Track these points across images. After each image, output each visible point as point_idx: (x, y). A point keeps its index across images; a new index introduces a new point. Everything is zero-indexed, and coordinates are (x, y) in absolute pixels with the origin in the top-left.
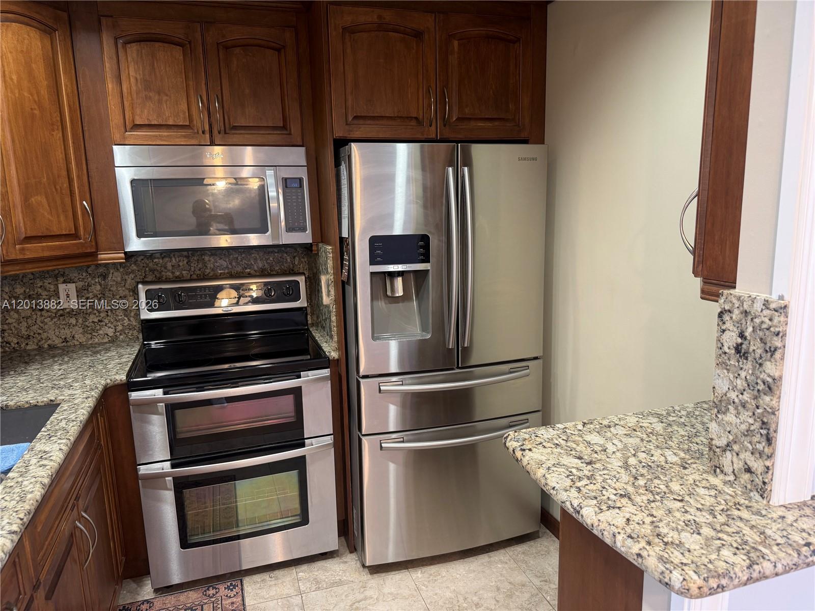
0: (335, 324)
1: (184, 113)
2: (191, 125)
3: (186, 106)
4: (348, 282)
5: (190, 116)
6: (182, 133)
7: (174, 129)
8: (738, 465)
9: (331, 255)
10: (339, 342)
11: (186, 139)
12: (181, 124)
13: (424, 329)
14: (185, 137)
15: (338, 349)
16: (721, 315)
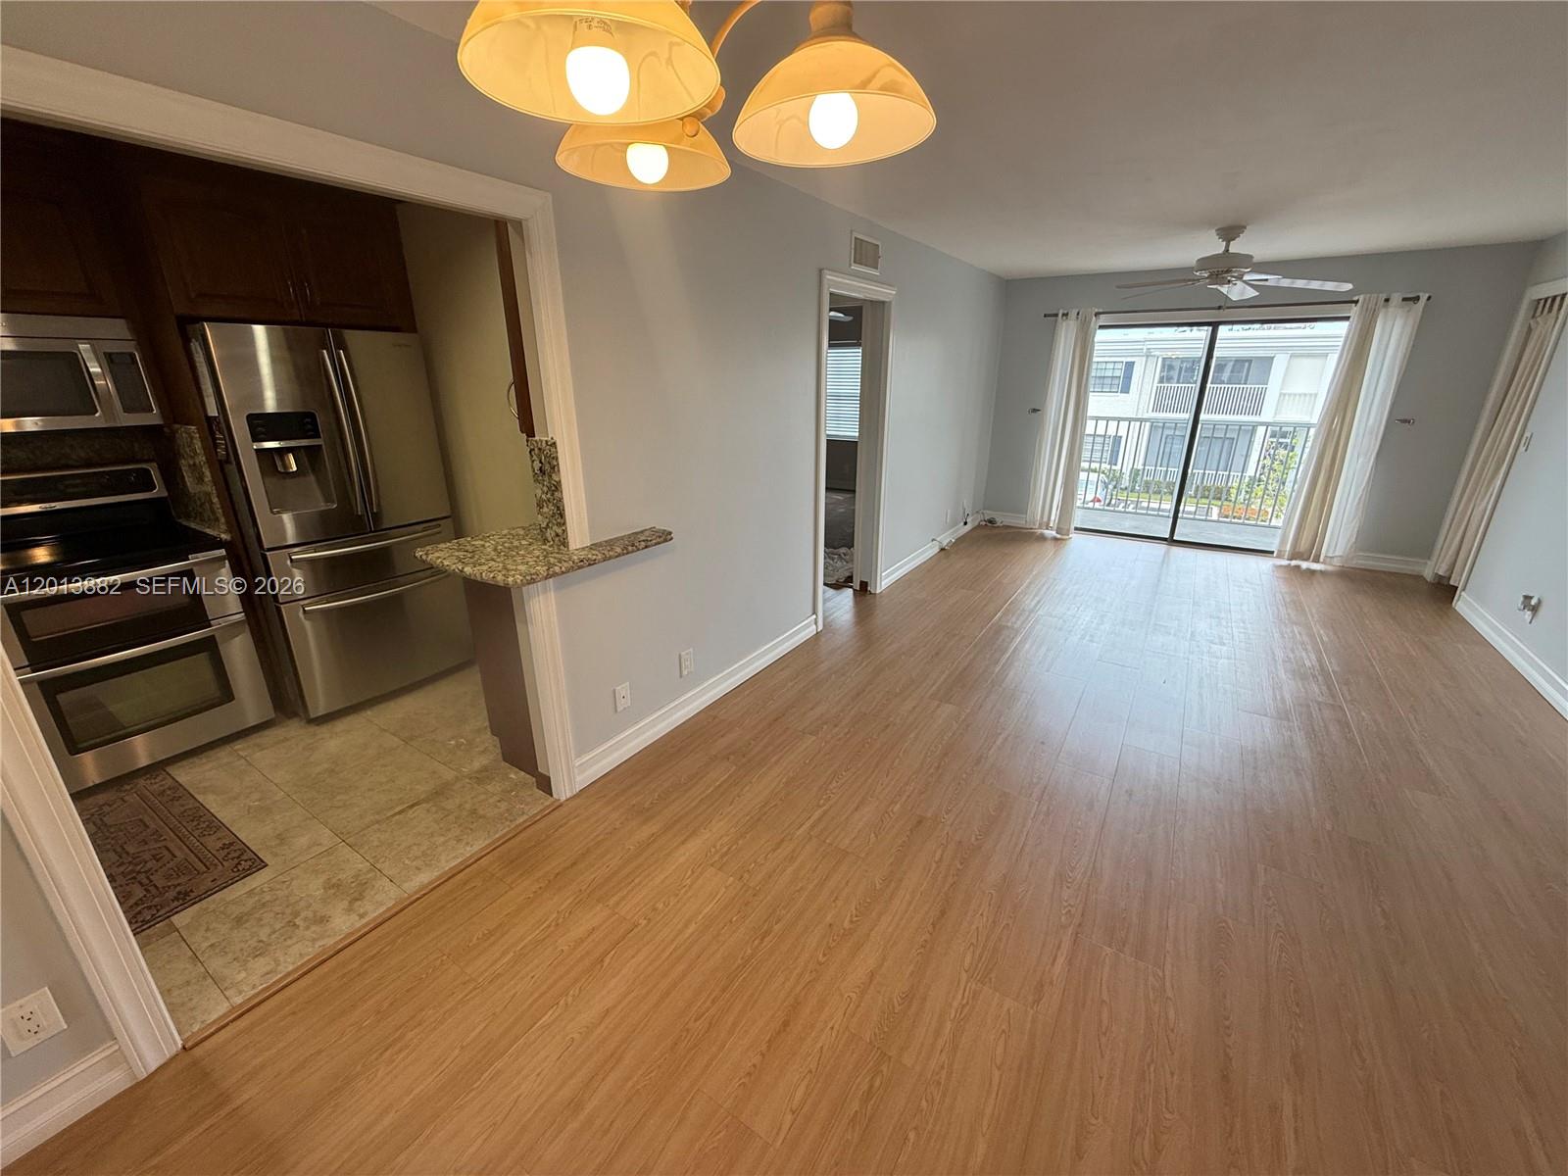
0: (219, 506)
4: (228, 461)
8: (553, 534)
9: (197, 435)
10: (227, 522)
13: (328, 500)
15: (229, 531)
16: (530, 452)
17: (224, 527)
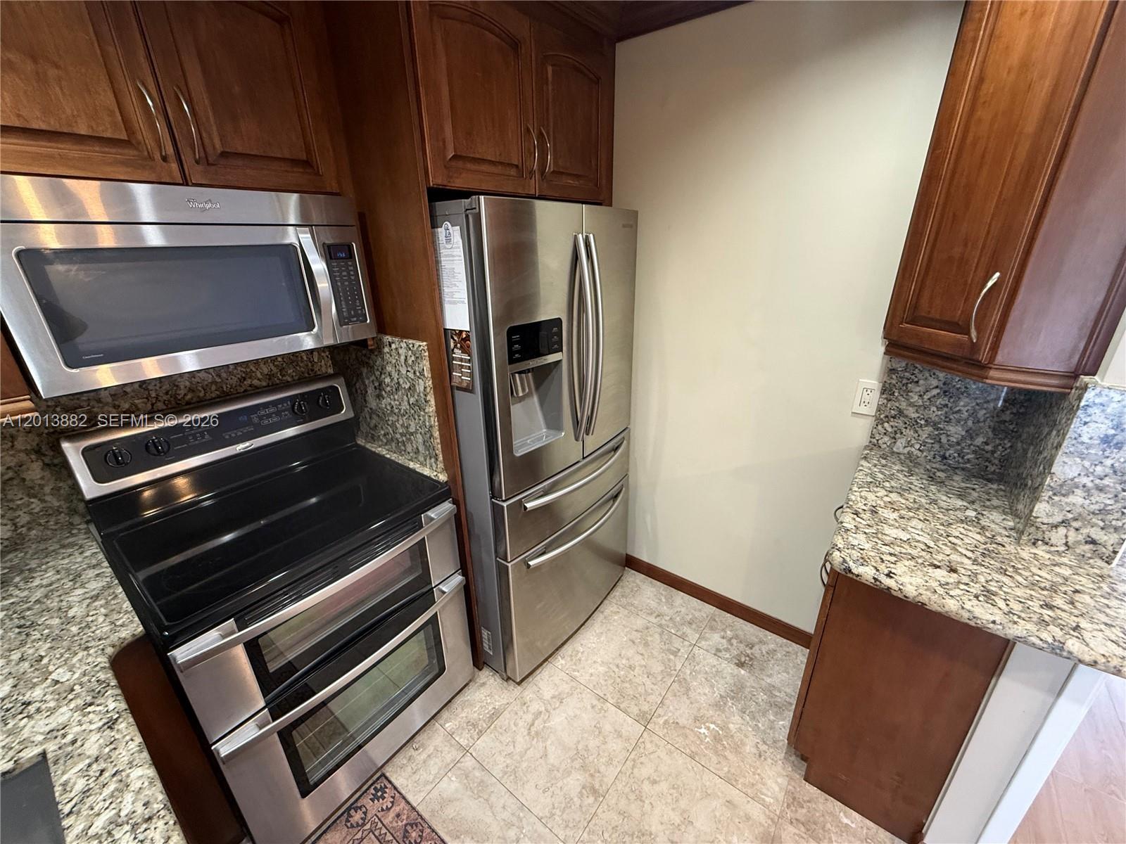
0: (439, 441)
1: (111, 114)
2: (134, 142)
3: (113, 99)
5: (126, 121)
6: (114, 153)
7: (93, 146)
9: (427, 354)
10: (447, 460)
11: (129, 170)
12: (108, 135)
14: (124, 163)
15: (446, 469)
17: (441, 465)
